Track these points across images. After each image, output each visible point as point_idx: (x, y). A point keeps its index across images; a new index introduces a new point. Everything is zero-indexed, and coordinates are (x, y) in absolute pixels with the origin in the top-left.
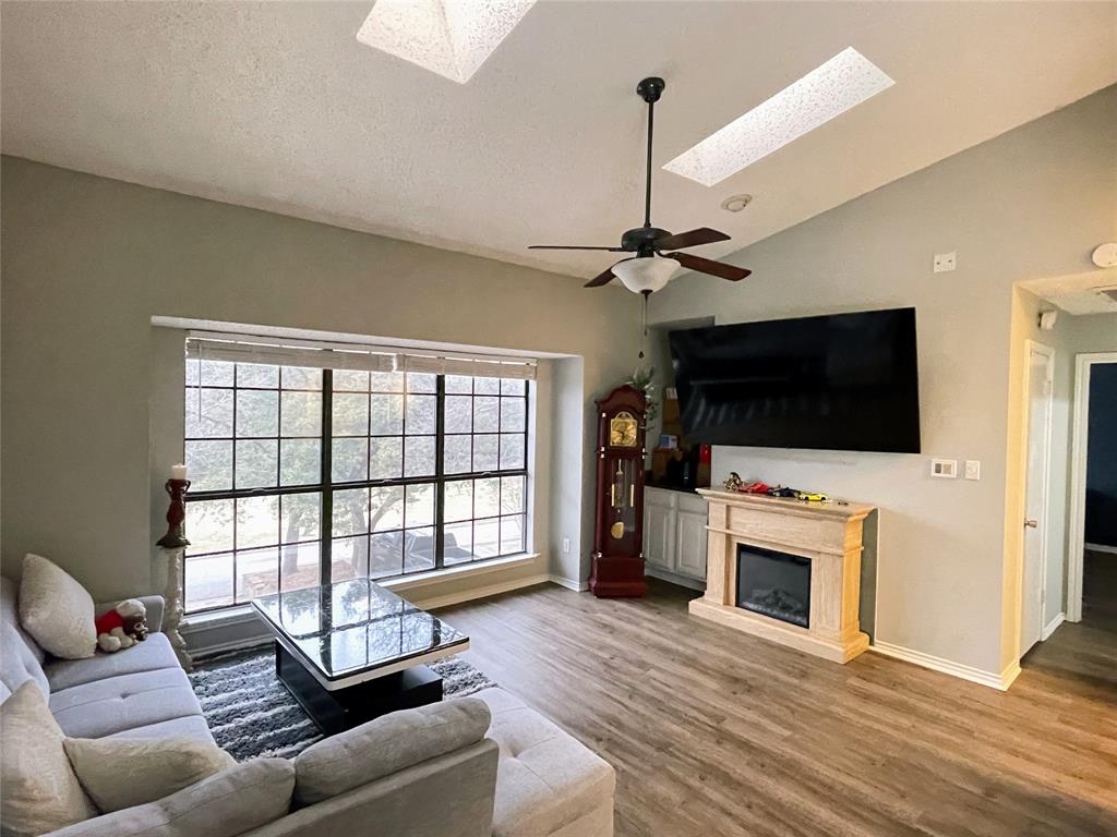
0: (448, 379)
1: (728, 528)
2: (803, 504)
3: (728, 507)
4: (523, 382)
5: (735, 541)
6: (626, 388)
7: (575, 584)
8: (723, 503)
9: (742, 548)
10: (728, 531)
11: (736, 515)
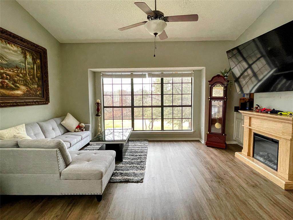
0: (164, 78)
1: (250, 125)
2: (279, 116)
3: (250, 118)
4: (191, 78)
5: (253, 131)
6: (218, 76)
7: (203, 142)
8: (248, 116)
9: (255, 134)
10: (250, 128)
11: (253, 121)
